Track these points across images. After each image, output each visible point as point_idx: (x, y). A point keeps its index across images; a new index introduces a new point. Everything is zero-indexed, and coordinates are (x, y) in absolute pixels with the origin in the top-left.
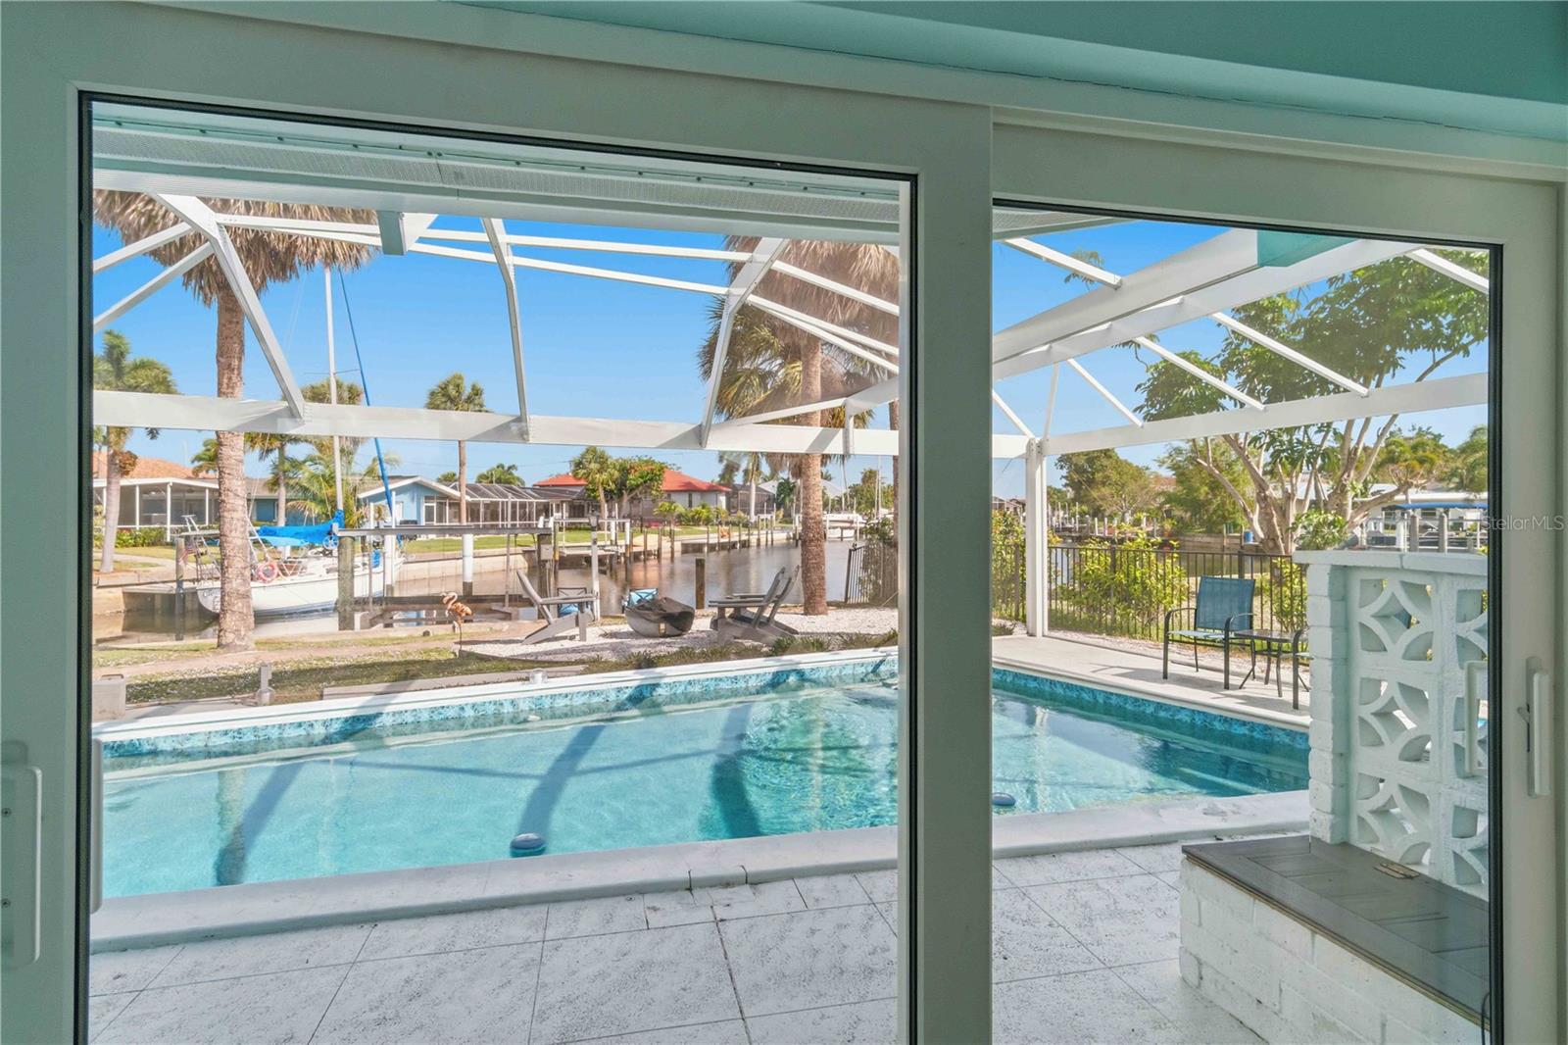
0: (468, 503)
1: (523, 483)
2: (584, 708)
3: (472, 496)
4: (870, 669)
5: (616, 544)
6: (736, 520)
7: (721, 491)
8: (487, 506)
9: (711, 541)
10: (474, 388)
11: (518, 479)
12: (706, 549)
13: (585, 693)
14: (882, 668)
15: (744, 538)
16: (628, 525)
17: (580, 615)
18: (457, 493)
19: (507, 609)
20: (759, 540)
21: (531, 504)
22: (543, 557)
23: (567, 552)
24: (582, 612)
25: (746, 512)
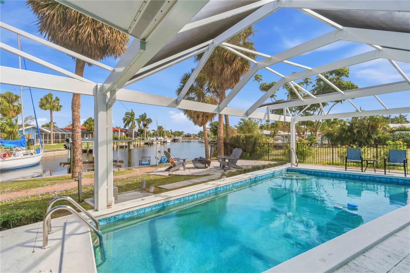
10: (56, 98)
18: (47, 131)
25: (132, 137)
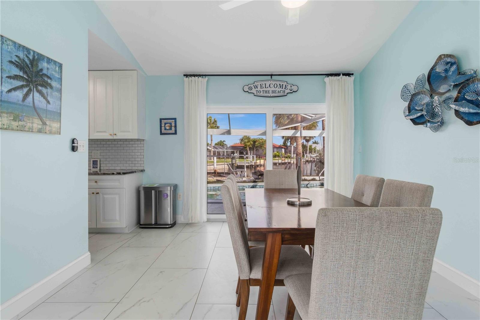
0: (213, 151)
1: (227, 145)
2: (242, 189)
3: (214, 149)
4: (306, 185)
5: (252, 162)
6: (287, 156)
7: (283, 148)
8: (217, 152)
9: (279, 162)
10: (214, 120)
11: (225, 144)
12: (278, 164)
13: (242, 186)
14: (308, 185)
15: (289, 161)
16: (255, 157)
17: (241, 174)
18: (210, 148)
19: (224, 175)
20: (294, 162)
21: (229, 151)
22: (233, 163)
23: (239, 164)
24: (242, 173)
25: (290, 154)
